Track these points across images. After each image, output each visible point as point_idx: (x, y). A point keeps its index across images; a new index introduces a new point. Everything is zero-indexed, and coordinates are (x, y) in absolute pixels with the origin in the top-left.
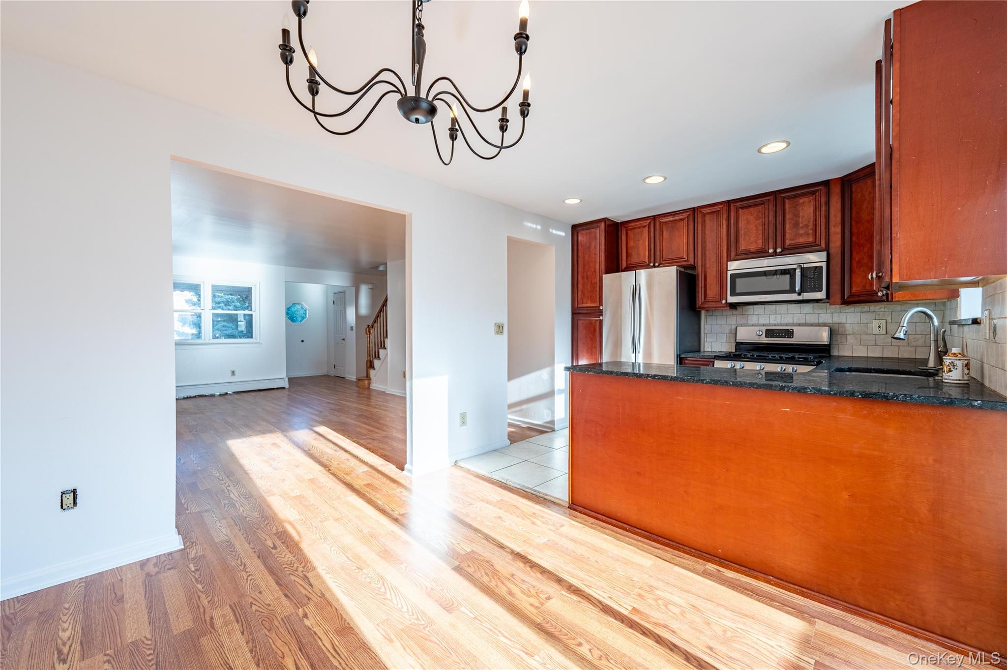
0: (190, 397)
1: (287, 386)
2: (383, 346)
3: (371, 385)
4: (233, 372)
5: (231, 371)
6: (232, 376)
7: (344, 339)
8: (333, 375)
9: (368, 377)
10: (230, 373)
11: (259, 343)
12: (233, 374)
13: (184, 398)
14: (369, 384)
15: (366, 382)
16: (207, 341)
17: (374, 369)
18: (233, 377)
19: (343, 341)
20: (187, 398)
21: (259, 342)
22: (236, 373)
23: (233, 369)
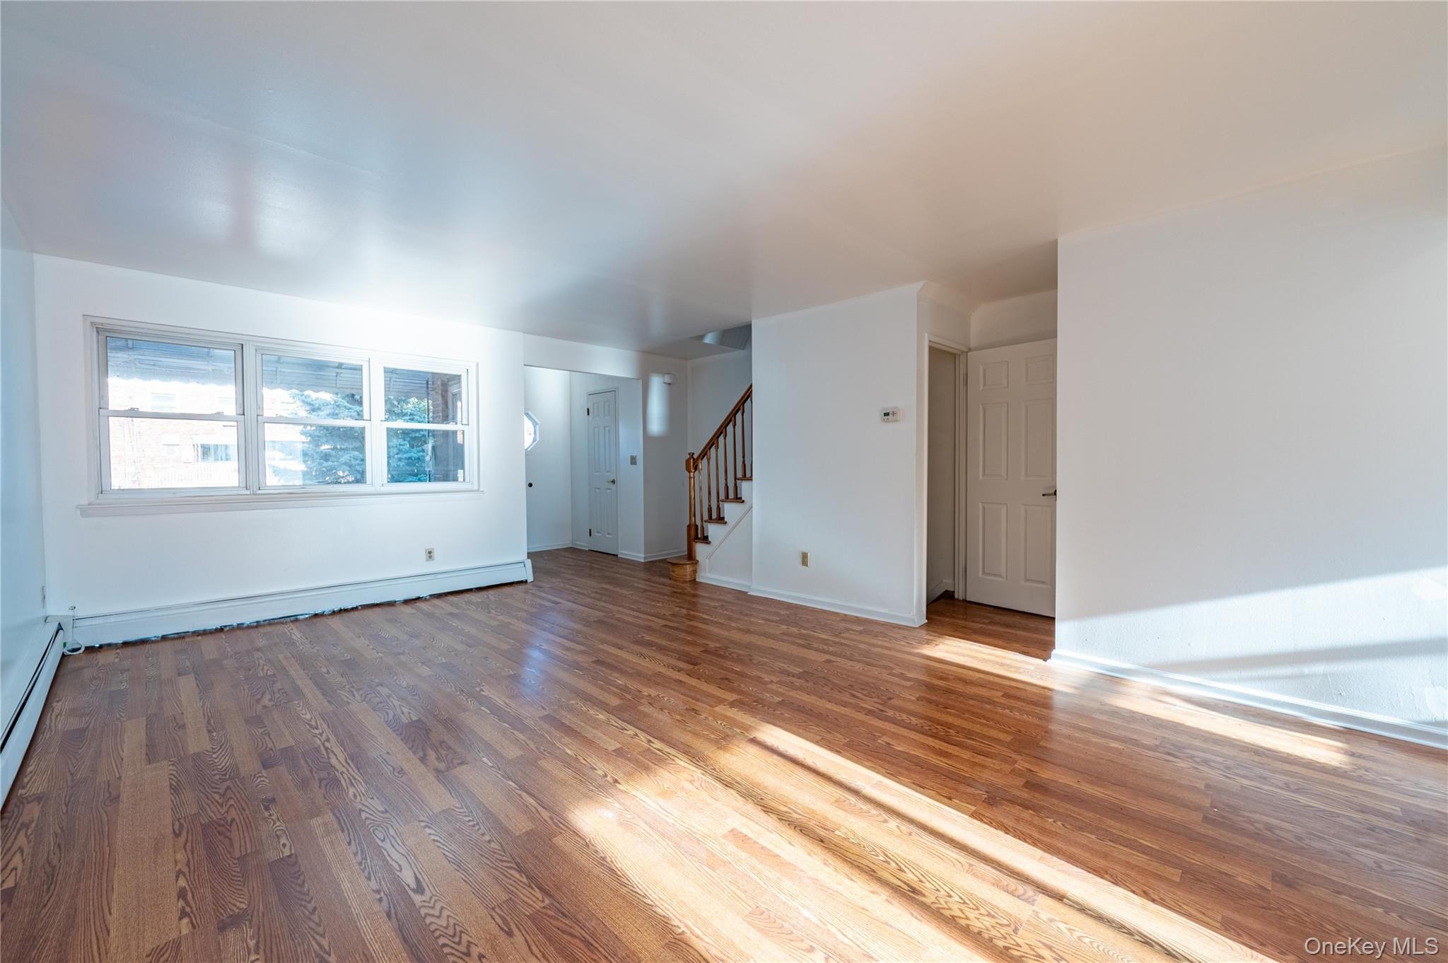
0: (346, 610)
1: (530, 579)
2: (731, 495)
3: (697, 575)
4: (430, 552)
5: (426, 550)
6: (427, 560)
7: (613, 482)
8: (587, 549)
9: (691, 556)
10: (424, 555)
11: (478, 491)
12: (430, 557)
13: (334, 613)
14: (695, 572)
15: (689, 569)
16: (377, 488)
17: (708, 543)
18: (431, 562)
19: (612, 486)
20: (340, 611)
21: (476, 487)
22: (435, 554)
23: (429, 547)
